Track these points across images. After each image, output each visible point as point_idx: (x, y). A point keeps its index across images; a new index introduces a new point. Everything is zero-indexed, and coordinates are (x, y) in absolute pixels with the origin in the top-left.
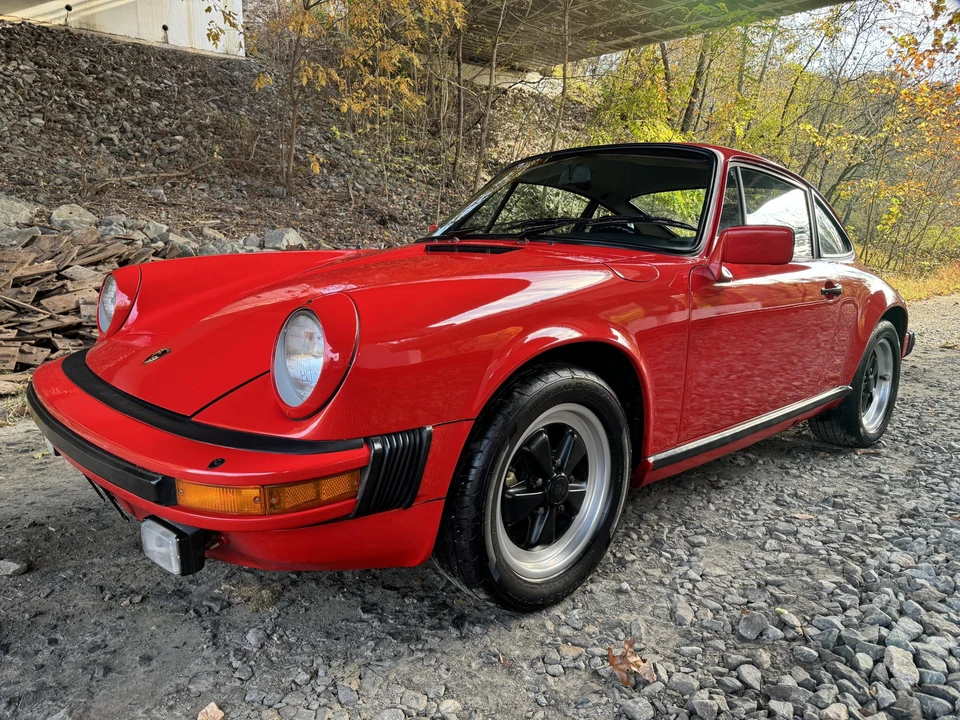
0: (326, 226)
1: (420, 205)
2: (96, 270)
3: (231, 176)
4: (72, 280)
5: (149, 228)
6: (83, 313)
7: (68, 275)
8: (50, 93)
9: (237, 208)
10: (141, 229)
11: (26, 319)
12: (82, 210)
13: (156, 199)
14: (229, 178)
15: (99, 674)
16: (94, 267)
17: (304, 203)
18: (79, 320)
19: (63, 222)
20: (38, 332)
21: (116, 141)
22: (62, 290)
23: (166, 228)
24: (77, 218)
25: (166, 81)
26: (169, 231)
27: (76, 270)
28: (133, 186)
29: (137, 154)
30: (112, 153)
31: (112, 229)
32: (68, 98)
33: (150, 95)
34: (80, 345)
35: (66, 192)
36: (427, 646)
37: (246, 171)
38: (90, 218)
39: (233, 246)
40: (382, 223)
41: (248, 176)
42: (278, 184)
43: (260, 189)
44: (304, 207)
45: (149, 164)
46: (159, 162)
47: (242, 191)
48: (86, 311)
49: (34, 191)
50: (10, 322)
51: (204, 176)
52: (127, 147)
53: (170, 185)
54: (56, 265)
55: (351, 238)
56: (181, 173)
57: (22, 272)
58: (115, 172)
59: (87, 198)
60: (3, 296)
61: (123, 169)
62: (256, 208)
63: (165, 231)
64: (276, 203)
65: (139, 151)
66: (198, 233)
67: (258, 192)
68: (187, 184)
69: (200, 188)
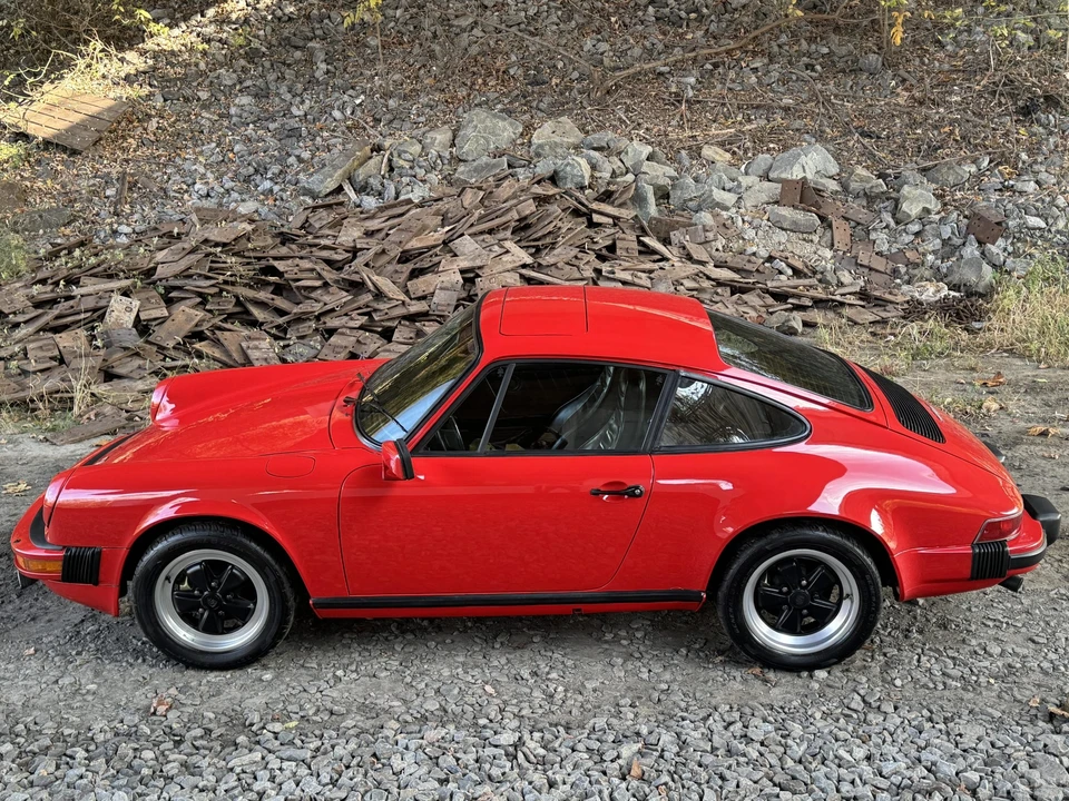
0: (914, 124)
3: (811, 40)
4: (453, 255)
5: (627, 153)
6: (435, 299)
7: (453, 247)
9: (787, 101)
10: (619, 153)
12: (570, 126)
13: (678, 96)
14: (804, 44)
15: (29, 620)
16: (483, 236)
17: (904, 80)
18: (427, 309)
19: (542, 146)
23: (648, 150)
24: (557, 139)
26: (649, 156)
27: (464, 243)
28: (661, 74)
29: (693, 15)
30: (657, 19)
31: (569, 163)
34: (408, 338)
37: (837, 29)
38: (574, 137)
40: (1026, 112)
41: (835, 38)
42: (875, 48)
43: (845, 59)
44: (899, 90)
45: (700, 33)
46: (713, 27)
47: (813, 66)
48: (440, 297)
49: (542, 94)
50: (368, 307)
51: (766, 45)
52: (683, 7)
53: (710, 67)
54: (451, 233)
55: (940, 148)
56: (732, 44)
57: (415, 244)
58: (650, 53)
59: (595, 100)
60: (375, 278)
61: (660, 47)
62: (814, 97)
63: (644, 156)
64: (857, 84)
65: (697, 10)
66: (696, 153)
67: (840, 65)
68: (738, 61)
69: (752, 66)
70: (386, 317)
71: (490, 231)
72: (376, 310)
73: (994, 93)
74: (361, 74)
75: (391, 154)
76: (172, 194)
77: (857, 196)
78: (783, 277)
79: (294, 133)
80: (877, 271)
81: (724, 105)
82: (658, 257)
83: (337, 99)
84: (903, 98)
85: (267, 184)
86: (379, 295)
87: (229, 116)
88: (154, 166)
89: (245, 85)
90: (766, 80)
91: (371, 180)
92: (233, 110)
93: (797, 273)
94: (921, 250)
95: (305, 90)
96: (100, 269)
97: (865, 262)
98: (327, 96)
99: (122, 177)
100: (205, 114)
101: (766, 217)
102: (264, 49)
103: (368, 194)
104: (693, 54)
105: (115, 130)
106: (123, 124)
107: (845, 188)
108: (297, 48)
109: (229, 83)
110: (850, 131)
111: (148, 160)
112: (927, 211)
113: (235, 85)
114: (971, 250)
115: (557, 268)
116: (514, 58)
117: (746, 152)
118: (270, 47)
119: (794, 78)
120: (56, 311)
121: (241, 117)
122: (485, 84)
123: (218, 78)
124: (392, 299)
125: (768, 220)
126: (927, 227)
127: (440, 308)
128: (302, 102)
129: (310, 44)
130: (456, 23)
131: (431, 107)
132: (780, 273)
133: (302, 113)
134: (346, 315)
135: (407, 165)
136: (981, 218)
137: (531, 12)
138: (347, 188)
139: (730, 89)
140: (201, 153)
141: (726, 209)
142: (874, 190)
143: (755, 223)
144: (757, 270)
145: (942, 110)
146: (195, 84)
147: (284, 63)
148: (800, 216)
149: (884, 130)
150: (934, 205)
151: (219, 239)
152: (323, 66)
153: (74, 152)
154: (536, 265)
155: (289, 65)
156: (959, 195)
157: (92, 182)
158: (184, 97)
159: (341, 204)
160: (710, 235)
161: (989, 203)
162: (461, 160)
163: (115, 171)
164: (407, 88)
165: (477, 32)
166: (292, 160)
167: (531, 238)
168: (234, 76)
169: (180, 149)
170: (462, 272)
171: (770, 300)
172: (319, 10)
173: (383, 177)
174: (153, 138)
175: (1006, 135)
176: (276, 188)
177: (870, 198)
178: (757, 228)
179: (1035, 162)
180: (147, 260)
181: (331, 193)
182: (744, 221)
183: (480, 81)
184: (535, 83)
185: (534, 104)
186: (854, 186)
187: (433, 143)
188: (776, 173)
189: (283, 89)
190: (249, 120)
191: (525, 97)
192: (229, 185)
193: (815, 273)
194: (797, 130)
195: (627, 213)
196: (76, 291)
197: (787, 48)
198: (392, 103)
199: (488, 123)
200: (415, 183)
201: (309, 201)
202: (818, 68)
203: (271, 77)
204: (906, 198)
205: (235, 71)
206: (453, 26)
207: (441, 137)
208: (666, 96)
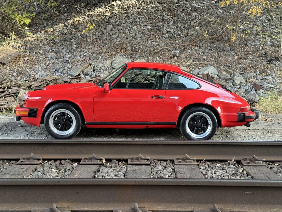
0: (239, 64)
3: (211, 43)
8: (157, 15)
9: (204, 57)
13: (174, 55)
14: (209, 44)
17: (236, 53)
21: (172, 32)
25: (204, 2)
28: (169, 50)
29: (178, 37)
30: (169, 37)
32: (163, 16)
33: (195, 9)
37: (218, 41)
40: (270, 61)
41: (218, 43)
42: (228, 45)
43: (220, 48)
44: (235, 56)
45: (180, 41)
46: (184, 39)
49: (136, 54)
51: (199, 44)
52: (176, 34)
53: (183, 49)
55: (246, 69)
56: (189, 43)
58: (166, 45)
59: (151, 56)
61: (169, 44)
62: (212, 56)
64: (224, 54)
65: (179, 35)
67: (219, 49)
68: (191, 48)
69: (195, 49)
73: (261, 56)
74: (86, 48)
75: (94, 66)
76: (32, 75)
77: (223, 79)
79: (66, 62)
81: (187, 58)
83: (79, 54)
84: (236, 57)
85: (59, 74)
87: (48, 57)
88: (27, 69)
89: (53, 50)
90: (198, 52)
91: (89, 72)
92: (49, 56)
94: (240, 92)
95: (70, 51)
96: (16, 85)
98: (76, 53)
99: (18, 71)
100: (41, 56)
102: (58, 41)
103: (87, 76)
104: (179, 45)
105: (16, 60)
106: (18, 58)
107: (220, 77)
108: (67, 41)
109: (48, 49)
110: (221, 65)
111: (25, 67)
112: (241, 83)
113: (50, 50)
114: (253, 92)
116: (128, 45)
117: (193, 69)
118: (60, 40)
119: (206, 52)
120: (5, 93)
121: (51, 58)
122: (120, 51)
123: (45, 48)
126: (241, 87)
128: (69, 54)
129: (72, 40)
130: (112, 36)
131: (105, 56)
133: (69, 57)
135: (99, 69)
136: (256, 85)
137: (134, 34)
138: (82, 74)
139: (189, 54)
140: (40, 66)
142: (227, 78)
145: (246, 60)
146: (38, 49)
147: (64, 45)
149: (231, 65)
150: (244, 82)
151: (49, 79)
152: (75, 46)
153: (4, 64)
155: (65, 46)
156: (251, 80)
157: (9, 72)
158: (35, 52)
159: (80, 78)
161: (259, 82)
162: (114, 69)
163: (16, 69)
164: (98, 52)
165: (119, 39)
166: (66, 68)
168: (50, 47)
169: (34, 65)
172: (74, 32)
173: (92, 72)
174: (26, 62)
175: (264, 66)
176: (61, 75)
177: (226, 80)
179: (272, 73)
180: (29, 84)
181: (77, 76)
183: (119, 50)
184: (134, 51)
185: (134, 56)
186: (222, 77)
187: (106, 64)
188: (201, 73)
189: (64, 51)
190: (54, 58)
191: (132, 55)
192: (48, 73)
194: (207, 64)
196: (10, 90)
197: (204, 45)
198: (94, 55)
199: (121, 59)
200: (101, 73)
201: (71, 77)
202: (213, 50)
203: (60, 48)
204: (236, 79)
205: (50, 46)
206: (112, 37)
207: (108, 63)
208: (171, 55)
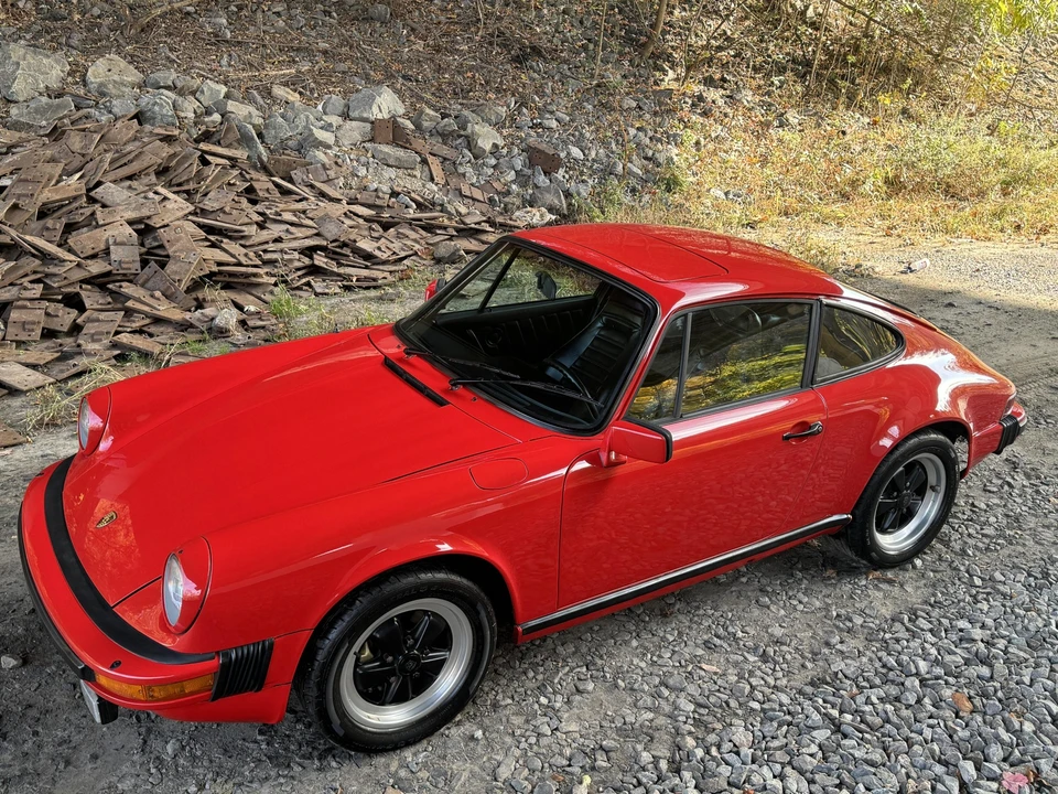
0: (439, 69)
1: (581, 22)
2: (130, 187)
4: (104, 206)
5: (202, 92)
6: (113, 257)
7: (98, 197)
9: (323, 45)
10: (193, 93)
11: (52, 269)
12: (123, 64)
13: (216, 36)
15: (61, 766)
16: (128, 183)
17: (413, 30)
18: (109, 268)
19: (101, 85)
20: (66, 286)
22: (91, 223)
23: (223, 89)
24: (116, 78)
26: (228, 96)
27: (109, 191)
28: (188, 13)
31: (156, 103)
34: (109, 303)
35: (105, 30)
36: (291, 773)
38: (133, 75)
39: (307, 117)
40: (520, 60)
43: (356, 7)
44: (412, 38)
47: (330, 13)
48: (117, 254)
49: (67, 30)
50: (35, 272)
53: (235, 9)
54: (84, 181)
55: (471, 91)
57: (48, 195)
59: (130, 38)
60: (28, 238)
62: (346, 42)
63: (222, 96)
64: (375, 31)
66: (267, 93)
67: (352, 13)
68: (259, 5)
69: (274, 10)
70: (66, 282)
71: (130, 178)
72: (47, 275)
73: (491, 43)
77: (432, 135)
78: (411, 211)
80: (479, 201)
81: (265, 46)
82: (298, 198)
84: (420, 45)
86: (45, 257)
90: (293, 24)
93: (420, 206)
94: (503, 180)
97: (468, 194)
101: (369, 155)
107: (418, 127)
110: (392, 75)
112: (495, 146)
114: (541, 179)
115: (225, 212)
119: (320, 23)
124: (64, 261)
125: (373, 157)
126: (501, 160)
127: (124, 266)
132: (407, 207)
134: (11, 284)
136: (539, 151)
139: (264, 32)
141: (329, 147)
142: (447, 128)
143: (363, 159)
144: (388, 206)
145: (457, 57)
148: (400, 153)
149: (418, 74)
150: (498, 140)
154: (198, 211)
160: (332, 174)
162: (10, 101)
167: (174, 182)
170: (131, 223)
171: (424, 233)
177: (445, 136)
178: (367, 165)
179: (547, 103)
182: (351, 160)
184: (53, 18)
185: (63, 41)
186: (426, 124)
188: (357, 113)
193: (433, 204)
194: (344, 72)
195: (241, 154)
199: (31, 60)
202: (335, 14)
204: (479, 136)
208: (205, 36)
